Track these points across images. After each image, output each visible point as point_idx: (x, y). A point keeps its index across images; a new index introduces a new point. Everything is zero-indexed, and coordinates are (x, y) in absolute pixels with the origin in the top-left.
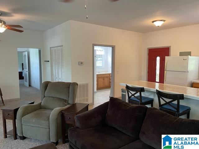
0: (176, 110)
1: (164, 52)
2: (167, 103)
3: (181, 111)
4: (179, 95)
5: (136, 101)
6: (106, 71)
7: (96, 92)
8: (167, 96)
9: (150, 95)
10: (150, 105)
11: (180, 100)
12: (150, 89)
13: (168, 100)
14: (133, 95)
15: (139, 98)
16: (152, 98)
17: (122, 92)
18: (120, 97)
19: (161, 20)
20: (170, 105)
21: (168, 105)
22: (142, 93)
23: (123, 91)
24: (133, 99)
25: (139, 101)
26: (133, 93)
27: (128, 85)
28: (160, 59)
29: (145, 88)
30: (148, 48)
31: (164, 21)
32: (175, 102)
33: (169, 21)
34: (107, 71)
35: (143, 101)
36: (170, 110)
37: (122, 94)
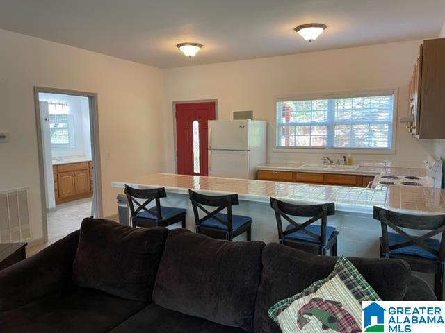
0: (226, 227)
1: (206, 111)
2: (210, 215)
3: (234, 229)
4: (229, 195)
5: (151, 219)
6: (79, 156)
7: (54, 210)
8: (208, 201)
9: (178, 203)
10: (181, 222)
11: (232, 206)
12: (178, 190)
13: (211, 209)
14: (142, 207)
15: (156, 212)
16: (184, 208)
17: (120, 202)
18: (116, 215)
19: (195, 45)
20: (215, 217)
21: (211, 218)
22: (161, 199)
23: (120, 200)
24: (142, 216)
25: (156, 218)
26: (142, 201)
27: (130, 185)
28: (200, 126)
29: (166, 187)
30: (174, 102)
31: (201, 46)
32: (224, 211)
33: (210, 47)
34: (84, 156)
35: (164, 218)
36: (217, 227)
37: (119, 207)
